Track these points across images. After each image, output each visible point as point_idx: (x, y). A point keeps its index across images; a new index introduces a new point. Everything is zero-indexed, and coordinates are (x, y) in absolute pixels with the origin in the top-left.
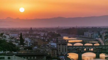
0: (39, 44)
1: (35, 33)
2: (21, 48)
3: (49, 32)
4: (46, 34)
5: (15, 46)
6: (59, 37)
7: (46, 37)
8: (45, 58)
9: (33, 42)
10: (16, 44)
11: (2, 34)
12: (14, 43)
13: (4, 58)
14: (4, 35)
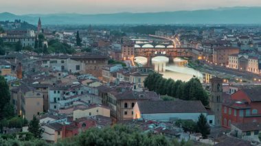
0: (99, 45)
1: (95, 31)
2: (76, 50)
3: (112, 30)
4: (109, 33)
5: (70, 47)
6: (124, 37)
7: (108, 37)
8: (107, 62)
9: (92, 42)
10: (72, 45)
11: (54, 32)
12: (69, 44)
13: (56, 61)
14: (57, 33)
